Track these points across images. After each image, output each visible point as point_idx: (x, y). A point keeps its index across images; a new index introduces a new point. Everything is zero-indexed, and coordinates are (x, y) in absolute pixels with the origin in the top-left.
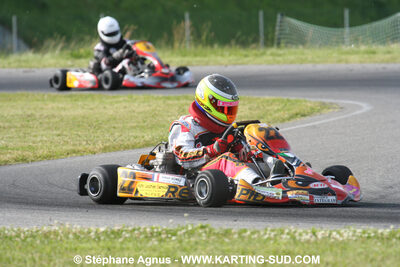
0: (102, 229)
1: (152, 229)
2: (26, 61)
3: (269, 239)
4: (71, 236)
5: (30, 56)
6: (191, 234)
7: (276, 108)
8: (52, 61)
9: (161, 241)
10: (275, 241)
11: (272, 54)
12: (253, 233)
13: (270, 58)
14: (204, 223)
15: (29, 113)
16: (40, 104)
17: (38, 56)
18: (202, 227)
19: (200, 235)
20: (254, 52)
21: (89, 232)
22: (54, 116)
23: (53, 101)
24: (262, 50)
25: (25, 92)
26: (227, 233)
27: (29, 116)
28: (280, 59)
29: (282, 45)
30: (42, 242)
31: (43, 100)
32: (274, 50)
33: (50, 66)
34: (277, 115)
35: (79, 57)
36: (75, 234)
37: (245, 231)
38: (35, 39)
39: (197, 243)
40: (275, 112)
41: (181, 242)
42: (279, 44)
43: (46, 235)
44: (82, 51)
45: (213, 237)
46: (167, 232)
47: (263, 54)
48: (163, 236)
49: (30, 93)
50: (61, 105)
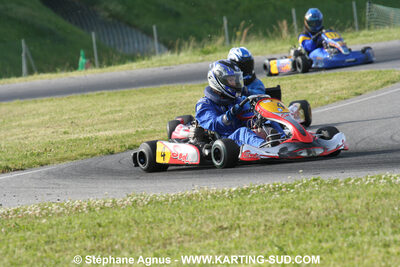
0: (234, 189)
1: (274, 185)
2: (166, 60)
3: (370, 184)
4: (209, 197)
5: (168, 56)
6: (306, 186)
7: (370, 79)
8: (187, 59)
9: (282, 194)
10: (375, 185)
11: (365, 36)
12: (356, 181)
13: (363, 38)
14: (316, 177)
15: (171, 101)
16: (179, 94)
17: (175, 55)
18: (315, 180)
19: (313, 186)
20: (350, 35)
21: (223, 193)
22: (191, 103)
23: (190, 91)
24: (356, 33)
25: (167, 86)
26: (335, 183)
27: (170, 104)
28: (371, 38)
29: (372, 27)
30: (187, 204)
31: (181, 90)
32: (365, 32)
33: (185, 62)
34: (371, 84)
35: (208, 53)
36: (212, 195)
37: (350, 179)
38: (171, 42)
39: (311, 193)
40: (371, 81)
41: (298, 193)
42: (369, 27)
43: (189, 198)
44: (210, 48)
45: (324, 187)
46: (286, 187)
47: (358, 35)
48: (283, 190)
49: (171, 85)
50: (196, 94)
